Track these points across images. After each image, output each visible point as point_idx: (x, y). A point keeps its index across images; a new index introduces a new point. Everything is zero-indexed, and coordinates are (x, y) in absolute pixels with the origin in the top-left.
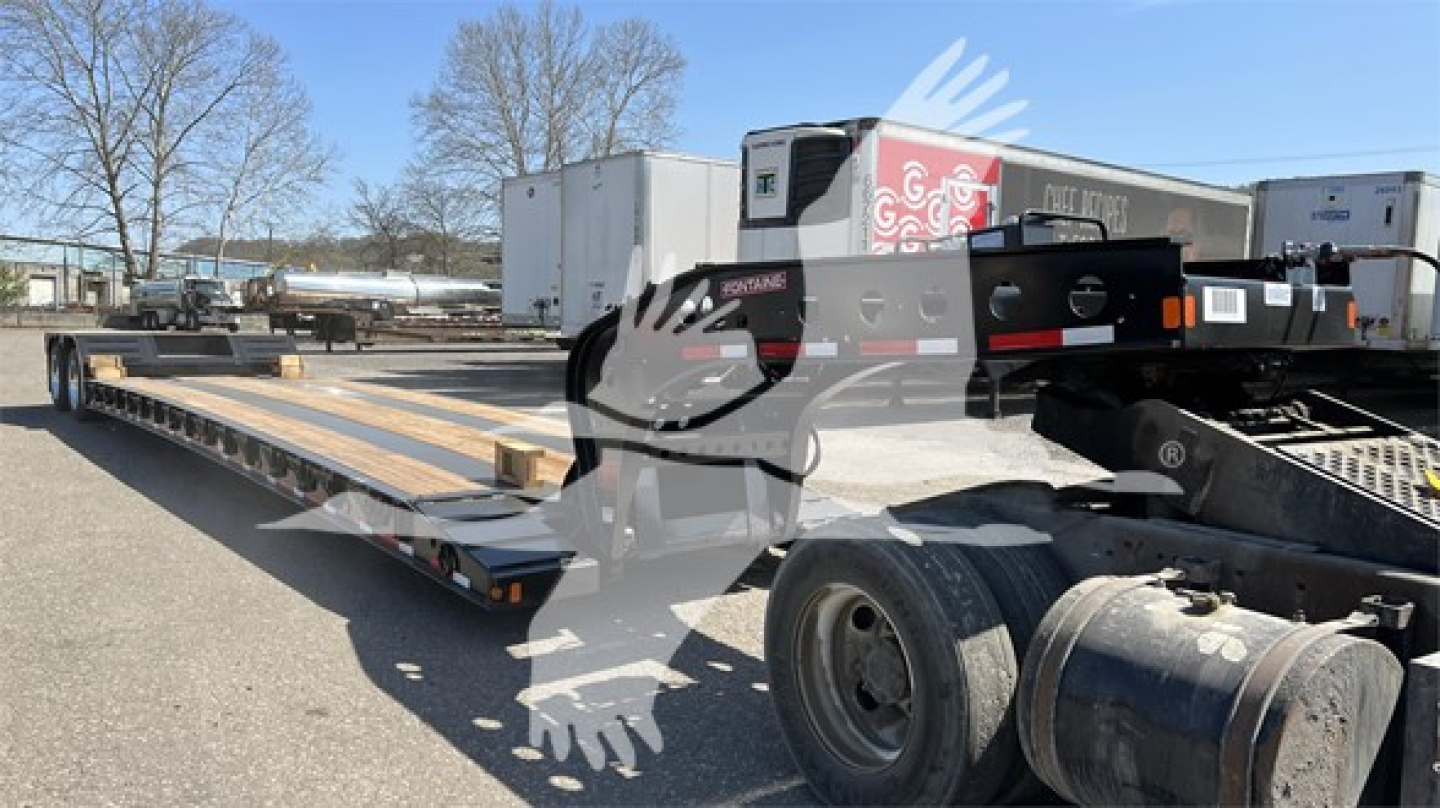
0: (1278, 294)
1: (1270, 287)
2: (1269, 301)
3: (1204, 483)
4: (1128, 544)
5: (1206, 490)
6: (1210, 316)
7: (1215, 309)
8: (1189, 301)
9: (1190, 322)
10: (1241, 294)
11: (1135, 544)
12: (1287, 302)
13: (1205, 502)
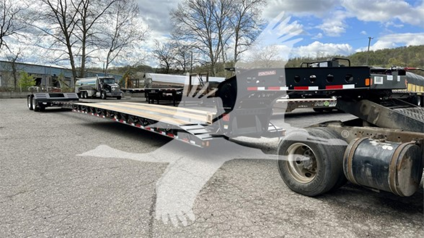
0: (390, 78)
1: (388, 76)
2: (388, 79)
3: (377, 117)
4: (360, 132)
5: (377, 119)
6: (375, 83)
7: (377, 81)
8: (371, 80)
9: (371, 84)
10: (382, 78)
11: (362, 132)
12: (392, 79)
13: (377, 121)
